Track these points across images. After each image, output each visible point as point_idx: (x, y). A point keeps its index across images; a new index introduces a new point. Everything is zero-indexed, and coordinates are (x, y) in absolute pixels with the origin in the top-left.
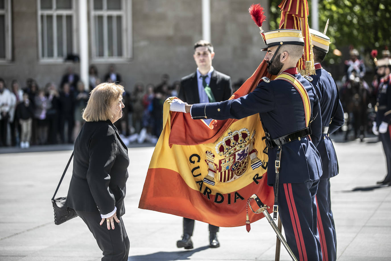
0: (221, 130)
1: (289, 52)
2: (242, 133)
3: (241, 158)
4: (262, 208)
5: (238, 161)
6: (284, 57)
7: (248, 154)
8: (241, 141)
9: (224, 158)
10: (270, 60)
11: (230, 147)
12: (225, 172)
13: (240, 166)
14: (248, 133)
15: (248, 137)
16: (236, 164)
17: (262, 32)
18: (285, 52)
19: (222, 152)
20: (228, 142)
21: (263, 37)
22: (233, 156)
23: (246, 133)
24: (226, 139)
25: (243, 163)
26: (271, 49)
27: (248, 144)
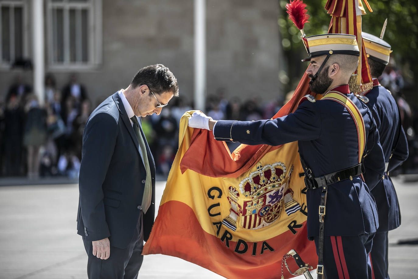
0: (248, 162)
1: (340, 64)
2: (276, 169)
3: (274, 201)
4: (303, 268)
5: (268, 204)
6: (333, 71)
7: (283, 196)
8: (274, 178)
9: (250, 200)
10: (314, 74)
11: (259, 186)
12: (251, 216)
13: (272, 210)
14: (283, 168)
15: (284, 174)
16: (266, 208)
17: (303, 37)
18: (336, 65)
19: (248, 192)
20: (256, 179)
21: (306, 43)
22: (263, 198)
23: (280, 169)
24: (254, 174)
25: (275, 208)
26: (316, 60)
27: (284, 183)
